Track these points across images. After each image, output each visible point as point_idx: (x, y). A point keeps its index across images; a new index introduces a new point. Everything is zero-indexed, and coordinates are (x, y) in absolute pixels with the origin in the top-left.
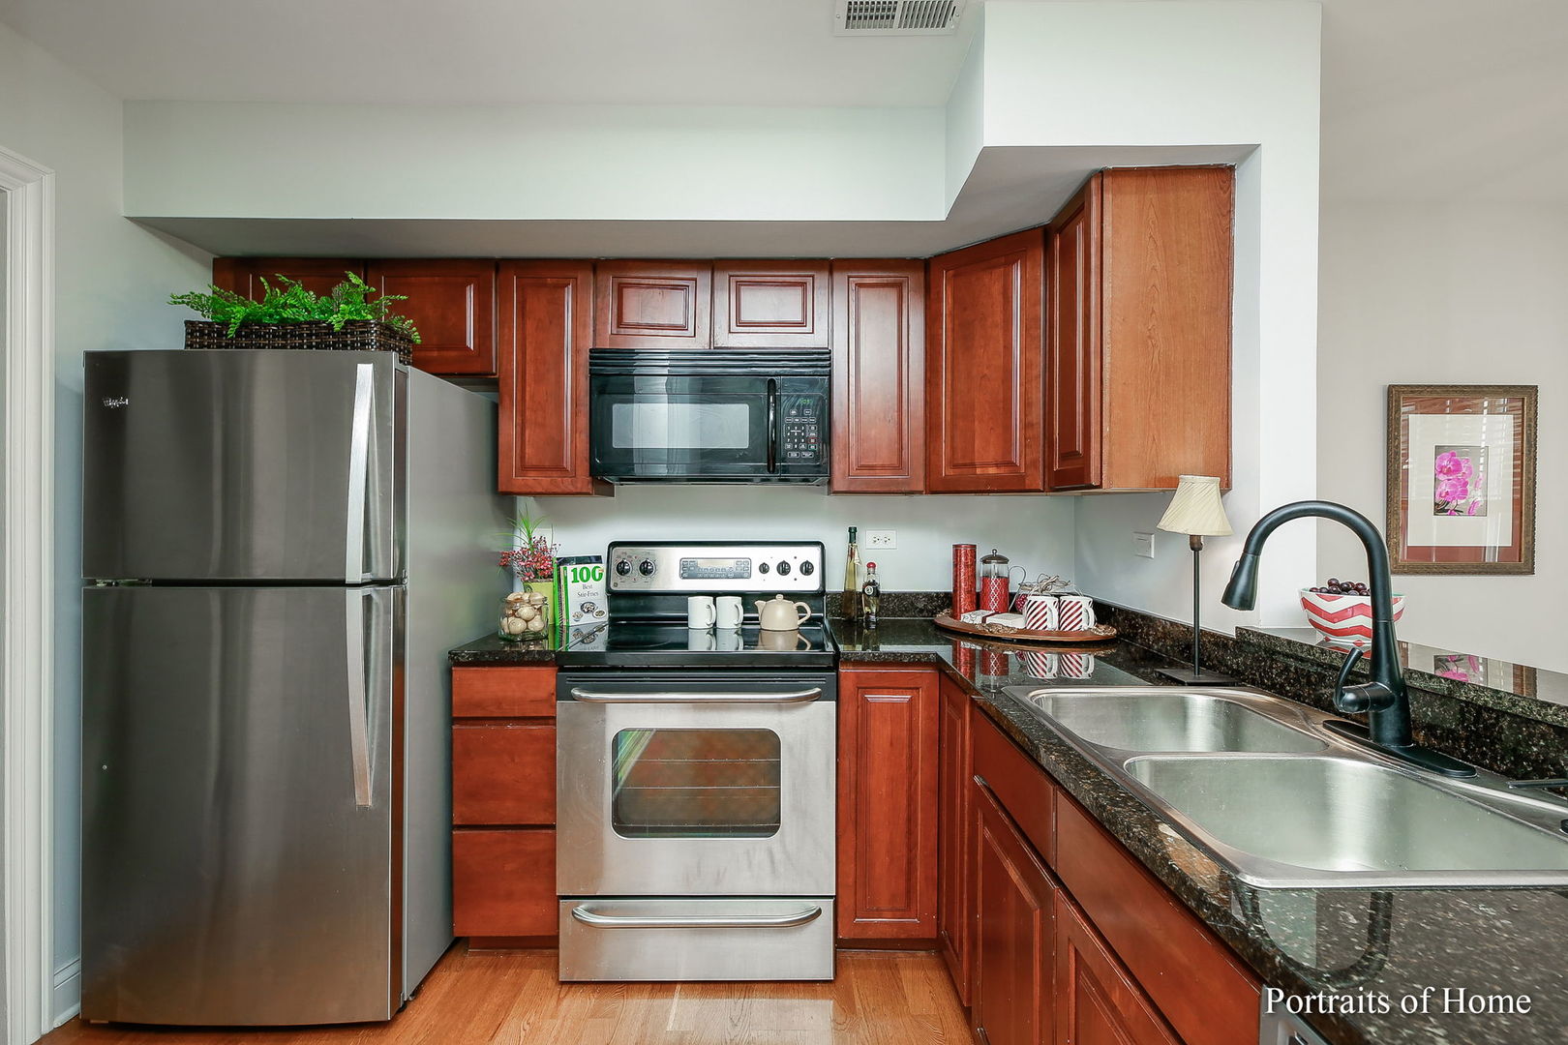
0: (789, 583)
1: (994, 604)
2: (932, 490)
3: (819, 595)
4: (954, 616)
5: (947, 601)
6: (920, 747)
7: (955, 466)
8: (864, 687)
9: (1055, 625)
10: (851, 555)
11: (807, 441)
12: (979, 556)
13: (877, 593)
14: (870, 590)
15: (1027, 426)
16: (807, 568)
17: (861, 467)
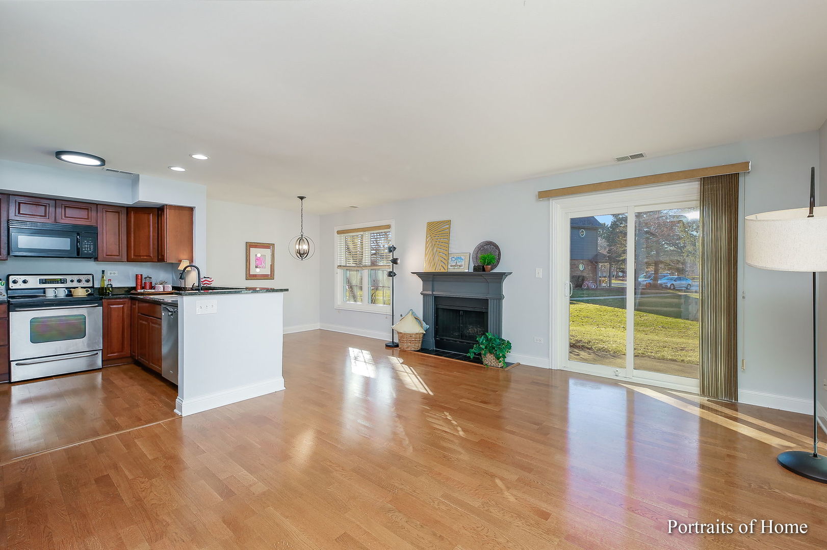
0: (82, 285)
1: (148, 287)
2: (128, 261)
3: (93, 287)
4: (136, 291)
5: (134, 288)
6: (125, 316)
7: (135, 256)
8: (110, 304)
9: (162, 290)
10: (103, 277)
11: (90, 248)
12: (143, 277)
13: (112, 287)
14: (110, 286)
15: (153, 248)
16: (88, 281)
17: (107, 255)
